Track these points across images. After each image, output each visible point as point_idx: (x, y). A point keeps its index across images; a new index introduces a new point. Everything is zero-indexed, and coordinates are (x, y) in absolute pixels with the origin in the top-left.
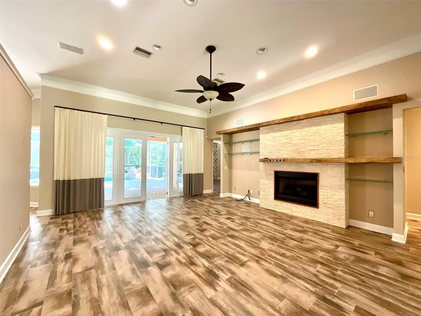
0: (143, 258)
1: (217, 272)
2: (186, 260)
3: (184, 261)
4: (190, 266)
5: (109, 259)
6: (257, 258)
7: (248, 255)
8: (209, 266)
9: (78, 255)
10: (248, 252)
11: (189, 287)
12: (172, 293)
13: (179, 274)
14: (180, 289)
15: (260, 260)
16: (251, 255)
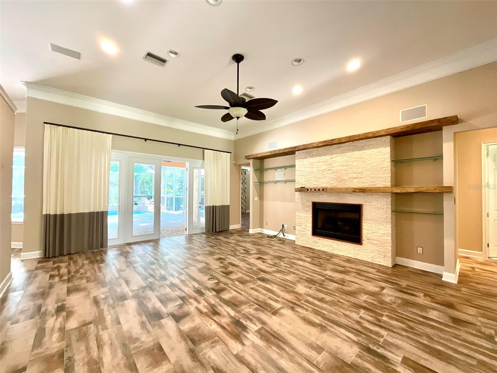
0: (154, 308)
1: (245, 323)
2: (207, 308)
3: (205, 310)
4: (212, 316)
5: (112, 311)
6: (291, 305)
7: (281, 301)
8: (235, 315)
9: (74, 307)
10: (282, 298)
11: (211, 341)
12: (190, 349)
13: (199, 326)
14: (200, 344)
15: (295, 306)
16: (285, 301)
